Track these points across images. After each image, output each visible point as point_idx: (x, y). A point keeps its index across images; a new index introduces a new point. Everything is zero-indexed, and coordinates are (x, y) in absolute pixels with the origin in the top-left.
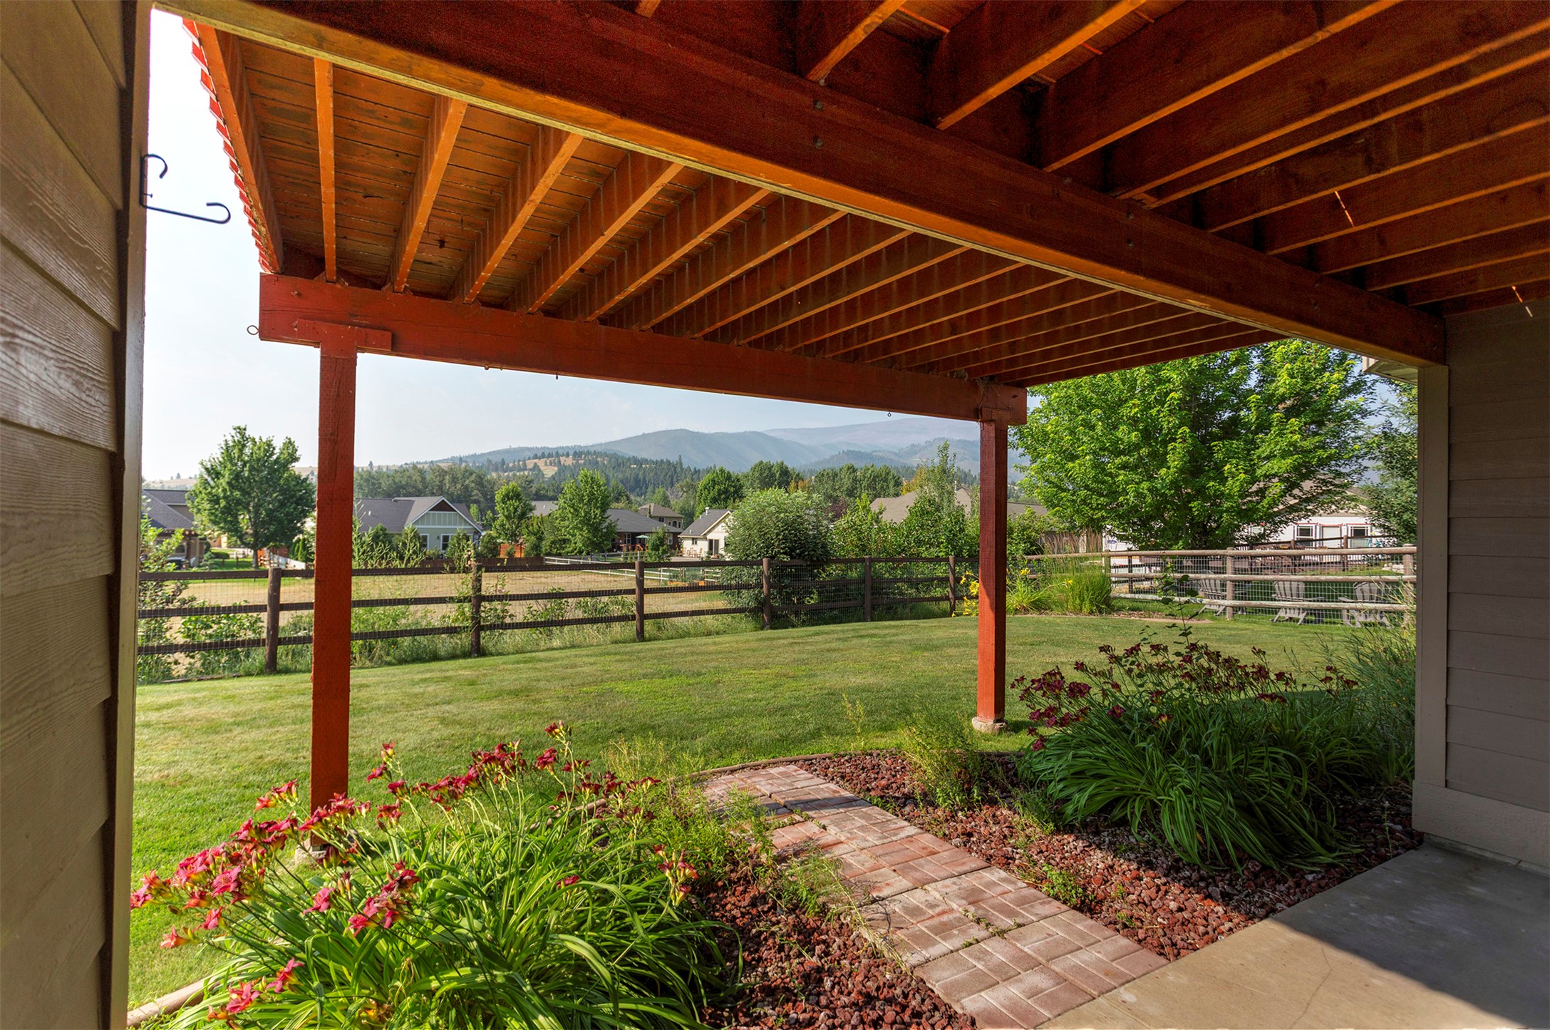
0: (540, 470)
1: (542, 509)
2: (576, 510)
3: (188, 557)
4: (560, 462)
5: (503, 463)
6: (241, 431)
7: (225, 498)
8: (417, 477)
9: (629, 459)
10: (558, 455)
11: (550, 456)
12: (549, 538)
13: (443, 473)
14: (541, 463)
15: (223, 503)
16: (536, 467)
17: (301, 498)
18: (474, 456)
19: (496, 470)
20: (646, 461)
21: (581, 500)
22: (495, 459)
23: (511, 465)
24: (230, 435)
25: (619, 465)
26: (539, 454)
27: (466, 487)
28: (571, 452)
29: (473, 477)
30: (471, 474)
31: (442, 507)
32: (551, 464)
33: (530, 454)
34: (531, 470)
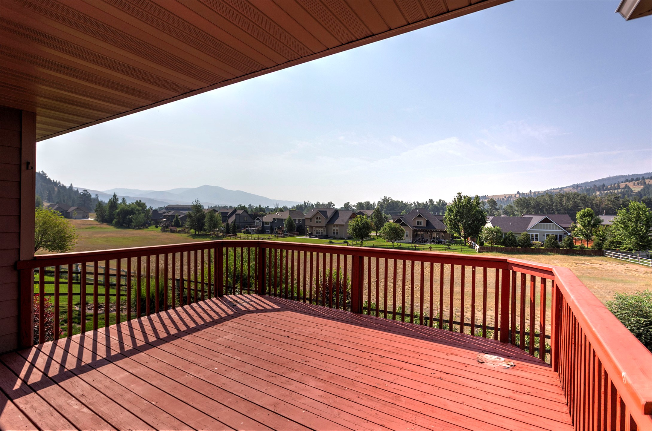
0: (629, 188)
3: (445, 240)
4: (645, 183)
5: (604, 186)
7: (454, 219)
8: (548, 199)
10: (643, 178)
11: (638, 179)
12: (609, 240)
13: (563, 196)
14: (631, 185)
15: (454, 221)
16: (627, 187)
17: (480, 219)
18: (586, 183)
19: (599, 190)
22: (598, 184)
24: (455, 196)
26: (630, 179)
27: (576, 202)
29: (579, 198)
30: (578, 196)
32: (638, 184)
33: (623, 179)
34: (623, 188)
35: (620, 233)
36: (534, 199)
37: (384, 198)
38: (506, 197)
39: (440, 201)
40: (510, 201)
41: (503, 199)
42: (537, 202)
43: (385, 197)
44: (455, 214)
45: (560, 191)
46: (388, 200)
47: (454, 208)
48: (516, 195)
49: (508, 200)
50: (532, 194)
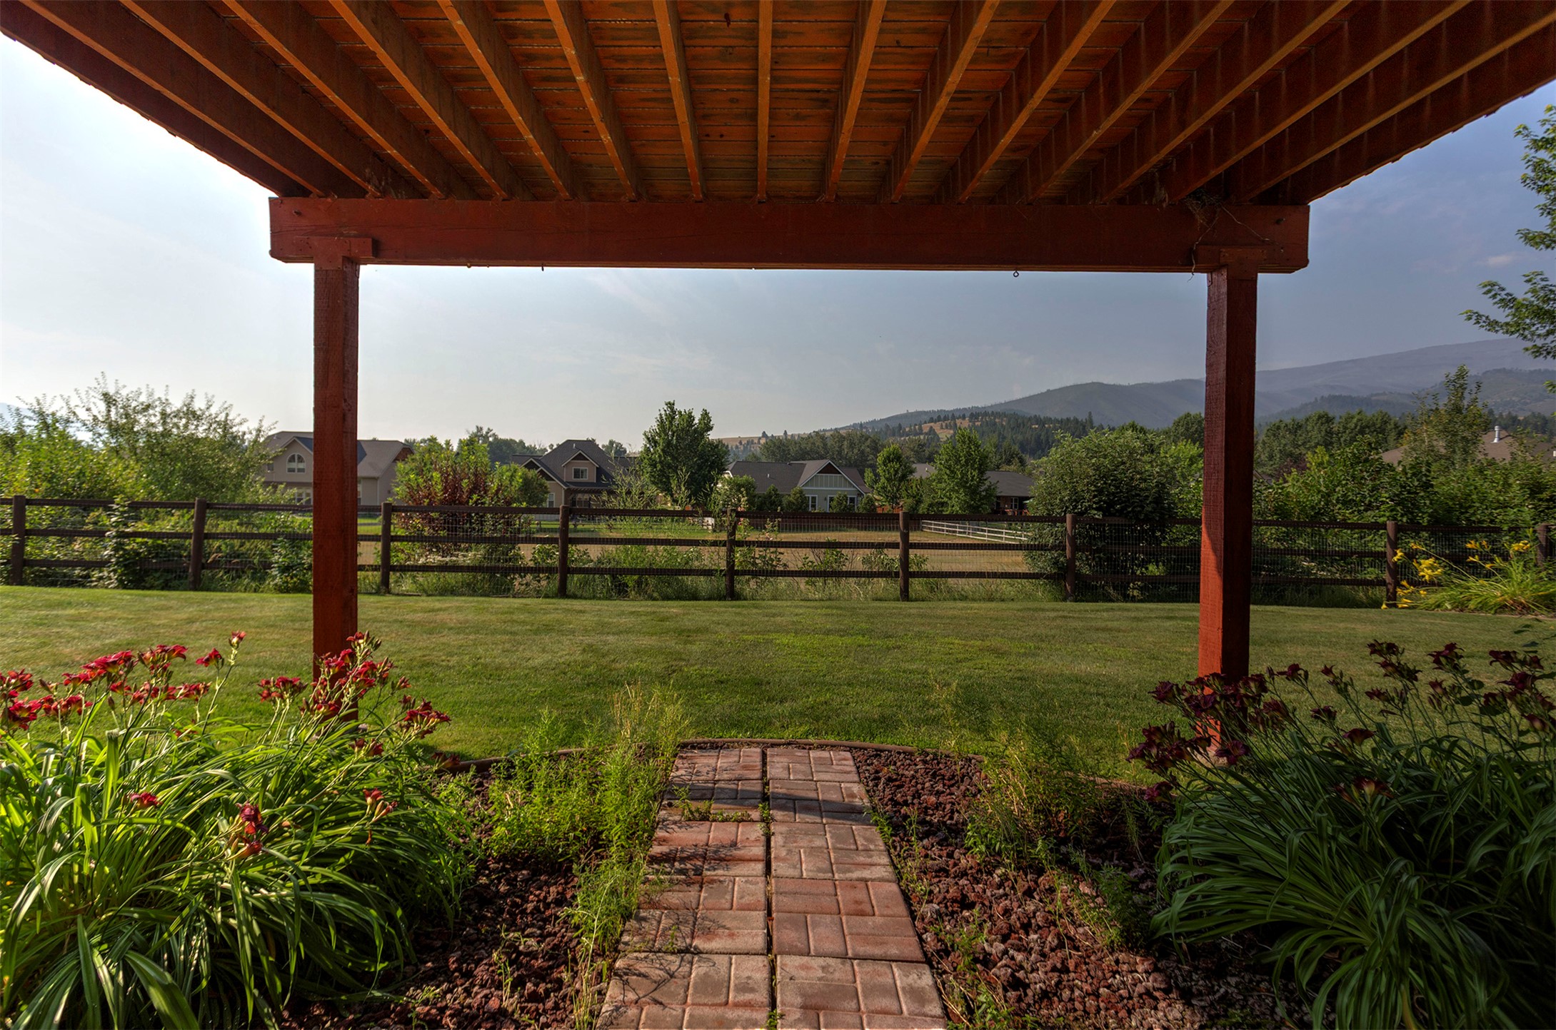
0: (935, 434)
1: (923, 471)
2: (952, 472)
4: (956, 424)
5: (900, 427)
6: (671, 405)
7: (660, 462)
9: (1030, 419)
10: (954, 418)
11: (946, 418)
12: (927, 500)
13: (842, 438)
14: (936, 427)
15: (659, 467)
16: (932, 430)
17: (713, 462)
18: (874, 422)
19: (893, 435)
20: (1049, 420)
21: (957, 461)
22: (893, 425)
23: (907, 429)
24: (662, 408)
25: (1018, 426)
26: (935, 417)
27: (863, 452)
28: (968, 414)
30: (867, 439)
31: (828, 469)
32: (947, 427)
33: (927, 418)
34: (926, 434)
35: (943, 485)
37: (475, 431)
39: (611, 443)
42: (801, 449)
43: (480, 429)
46: (486, 437)
48: (760, 438)
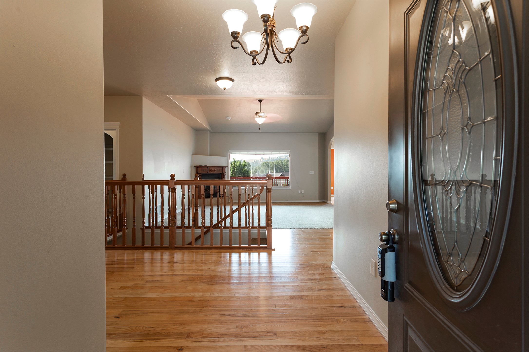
36: (272, 163)
38: (255, 161)
40: (258, 164)
41: (253, 162)
44: (232, 173)
45: (286, 157)
47: (231, 169)
49: (256, 163)
50: (270, 159)
